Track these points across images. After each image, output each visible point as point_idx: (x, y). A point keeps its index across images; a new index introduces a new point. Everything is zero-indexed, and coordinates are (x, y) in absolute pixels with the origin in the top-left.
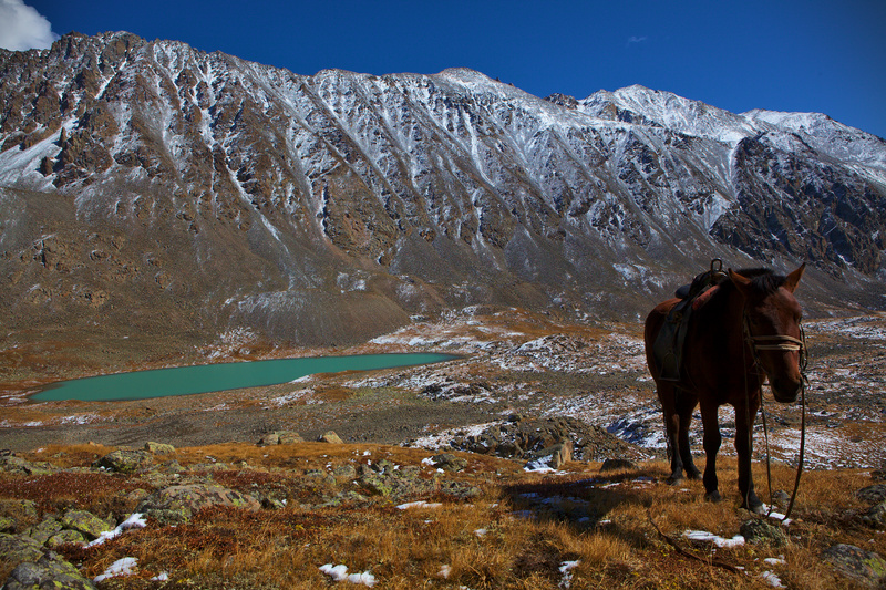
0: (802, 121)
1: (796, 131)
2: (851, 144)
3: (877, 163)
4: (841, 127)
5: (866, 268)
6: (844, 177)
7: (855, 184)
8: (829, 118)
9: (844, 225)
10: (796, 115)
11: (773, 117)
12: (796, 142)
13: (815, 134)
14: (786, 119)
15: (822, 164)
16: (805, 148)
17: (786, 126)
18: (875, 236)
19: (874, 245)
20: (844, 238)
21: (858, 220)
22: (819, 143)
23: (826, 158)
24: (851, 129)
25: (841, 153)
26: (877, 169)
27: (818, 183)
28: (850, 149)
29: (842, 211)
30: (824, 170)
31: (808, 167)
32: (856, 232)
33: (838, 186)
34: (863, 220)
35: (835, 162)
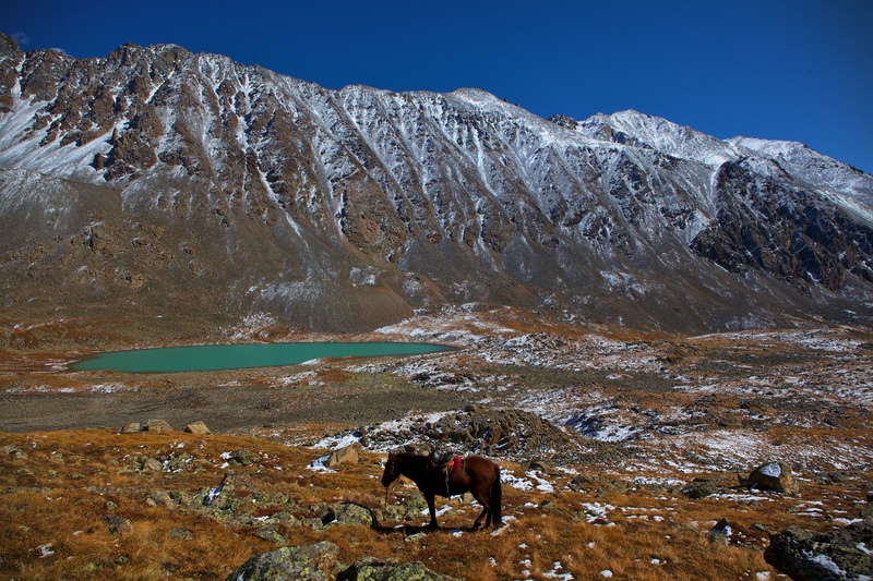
0: (781, 148)
1: (775, 158)
2: (825, 172)
3: (848, 190)
4: (816, 155)
5: (832, 285)
6: (816, 201)
7: (826, 208)
8: (805, 146)
9: (814, 245)
10: (776, 143)
11: (755, 144)
12: (774, 168)
13: (792, 161)
14: (767, 146)
15: (797, 189)
16: (782, 173)
17: (765, 152)
18: (841, 256)
19: (840, 265)
20: (813, 257)
21: (828, 241)
22: (796, 170)
23: (801, 183)
24: (825, 158)
25: (815, 180)
26: (847, 195)
27: (792, 206)
28: (824, 176)
29: (812, 232)
30: (797, 194)
31: (784, 190)
32: (824, 252)
33: (810, 209)
34: (831, 241)
35: (809, 187)
